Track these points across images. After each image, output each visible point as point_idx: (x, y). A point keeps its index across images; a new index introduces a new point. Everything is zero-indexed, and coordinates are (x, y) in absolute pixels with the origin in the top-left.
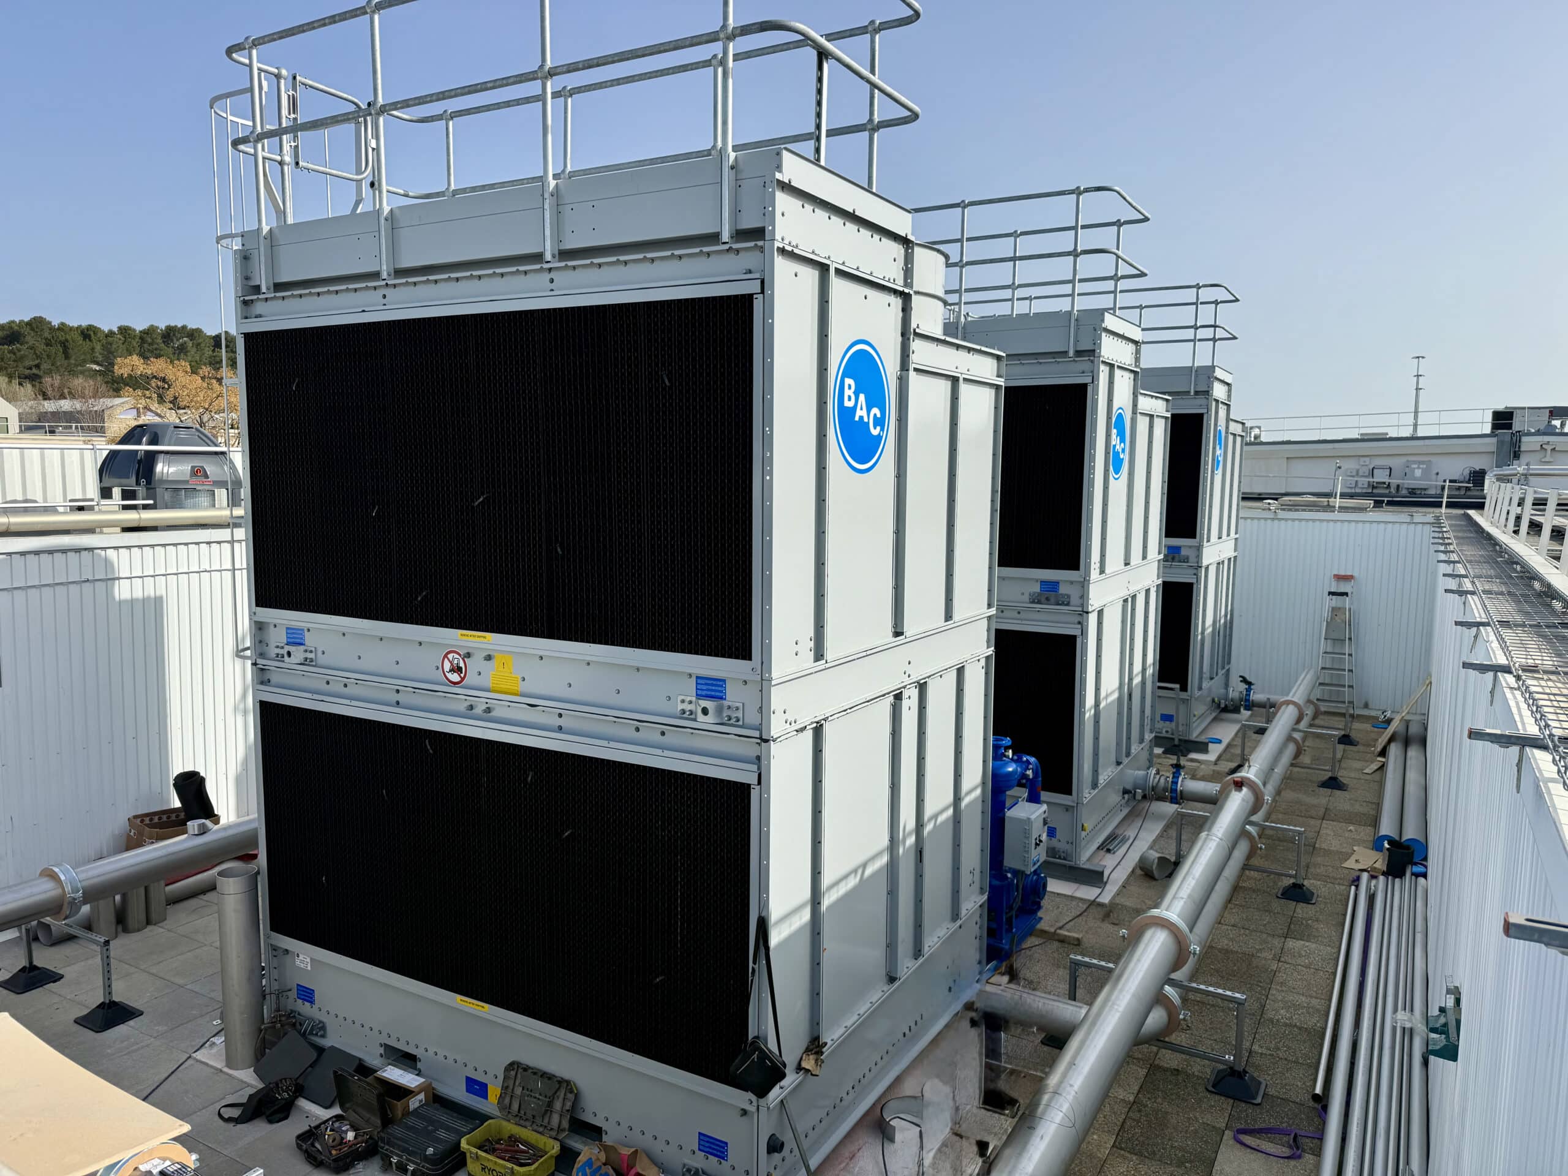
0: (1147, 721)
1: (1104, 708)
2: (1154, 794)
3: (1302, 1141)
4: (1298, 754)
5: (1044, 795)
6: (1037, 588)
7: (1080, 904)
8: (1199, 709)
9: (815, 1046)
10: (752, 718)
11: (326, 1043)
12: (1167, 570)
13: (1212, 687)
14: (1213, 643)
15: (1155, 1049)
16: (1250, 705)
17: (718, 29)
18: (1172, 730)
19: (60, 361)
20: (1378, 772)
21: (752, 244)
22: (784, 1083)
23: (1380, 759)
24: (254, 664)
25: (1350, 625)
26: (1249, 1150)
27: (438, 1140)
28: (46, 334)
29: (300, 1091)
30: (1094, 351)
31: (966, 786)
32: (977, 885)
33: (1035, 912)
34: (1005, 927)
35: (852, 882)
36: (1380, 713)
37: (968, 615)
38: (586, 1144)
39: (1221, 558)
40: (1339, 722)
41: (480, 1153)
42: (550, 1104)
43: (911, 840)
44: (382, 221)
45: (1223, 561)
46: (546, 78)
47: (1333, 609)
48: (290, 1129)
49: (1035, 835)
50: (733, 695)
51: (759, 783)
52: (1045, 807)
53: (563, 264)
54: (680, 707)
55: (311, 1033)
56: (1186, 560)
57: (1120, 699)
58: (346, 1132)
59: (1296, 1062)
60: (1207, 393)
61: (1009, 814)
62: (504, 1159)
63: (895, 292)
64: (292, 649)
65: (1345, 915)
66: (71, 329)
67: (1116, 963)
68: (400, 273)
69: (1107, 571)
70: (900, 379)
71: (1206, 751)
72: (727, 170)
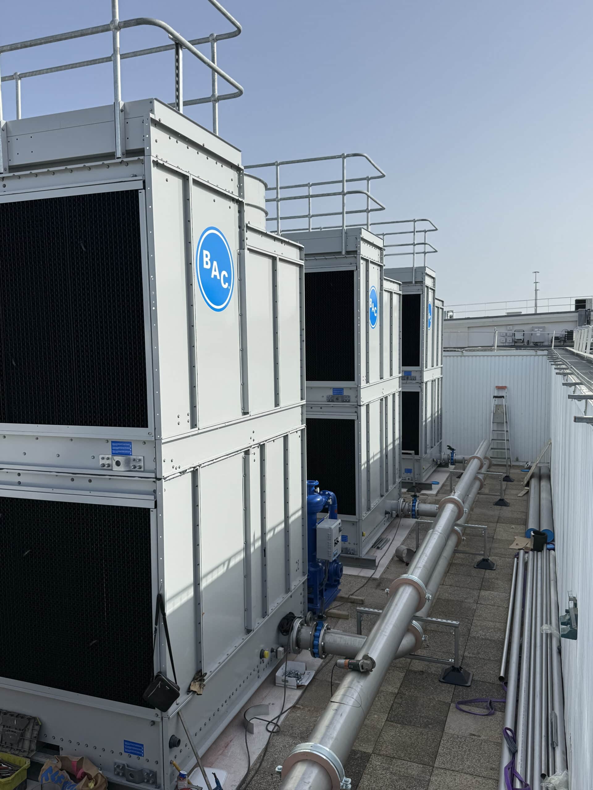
0: (397, 471)
1: (372, 463)
2: (403, 514)
3: (494, 704)
4: (481, 487)
5: (339, 515)
6: (331, 393)
7: (363, 580)
8: (426, 465)
9: (199, 676)
10: (150, 465)
12: (404, 385)
13: (432, 452)
14: (432, 427)
15: (409, 660)
16: (454, 462)
17: (109, 23)
18: (412, 478)
20: (526, 495)
21: (136, 158)
22: (179, 700)
23: (526, 488)
25: (506, 414)
26: (465, 713)
30: (357, 251)
31: (291, 511)
32: (301, 570)
33: (336, 586)
34: (318, 595)
35: (222, 570)
36: (525, 463)
37: (290, 404)
38: (47, 758)
39: (434, 378)
40: (503, 470)
42: (22, 735)
43: (258, 544)
45: (435, 380)
47: (496, 405)
49: (334, 538)
50: (137, 452)
51: (156, 507)
52: (340, 522)
53: (11, 174)
54: (101, 462)
56: (414, 379)
57: (381, 457)
59: (489, 660)
60: (422, 282)
61: (319, 526)
63: (233, 200)
65: (512, 575)
67: (383, 609)
69: (370, 382)
70: (239, 254)
71: (430, 489)
72: (118, 112)
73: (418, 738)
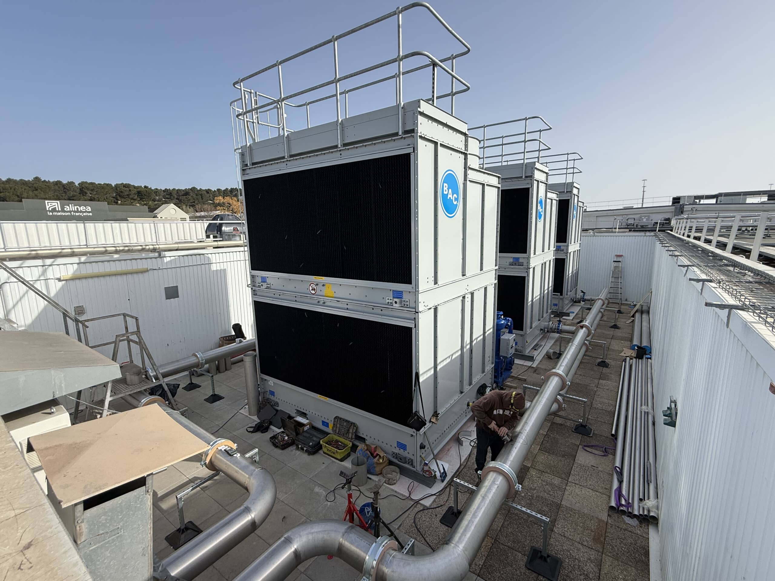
0: (549, 306)
1: (535, 301)
2: (552, 331)
3: (607, 450)
4: (602, 316)
5: (514, 331)
6: (511, 260)
7: (526, 367)
8: (566, 302)
9: (436, 414)
10: (412, 305)
11: (279, 408)
12: (557, 255)
13: (571, 294)
14: (572, 279)
15: (553, 417)
16: (584, 300)
17: (396, 57)
18: (557, 309)
19: (200, 200)
20: (632, 323)
21: (410, 135)
22: (425, 426)
23: (632, 318)
24: (252, 289)
25: (621, 272)
26: (588, 453)
27: (314, 441)
28: (196, 192)
29: (271, 423)
30: (532, 176)
31: (487, 328)
32: (491, 362)
33: (510, 370)
34: (500, 375)
35: (448, 360)
36: (632, 302)
37: (489, 269)
38: (360, 443)
39: (575, 250)
40: (617, 306)
41: (327, 445)
42: (348, 430)
43: (468, 347)
44: (285, 138)
46: (337, 82)
47: (615, 267)
48: (268, 435)
49: (511, 344)
50: (406, 297)
51: (415, 327)
52: (514, 335)
53: (344, 148)
54: (387, 301)
55: (274, 405)
56: (563, 250)
57: (540, 298)
58: (285, 437)
59: (605, 423)
60: (571, 192)
61: (502, 337)
62: (334, 447)
63: (462, 153)
64: (263, 283)
65: (621, 372)
66: (203, 190)
67: (540, 388)
68: (291, 156)
69: (536, 254)
70: (464, 184)
71: (569, 316)
72: (400, 109)
73: (558, 463)
